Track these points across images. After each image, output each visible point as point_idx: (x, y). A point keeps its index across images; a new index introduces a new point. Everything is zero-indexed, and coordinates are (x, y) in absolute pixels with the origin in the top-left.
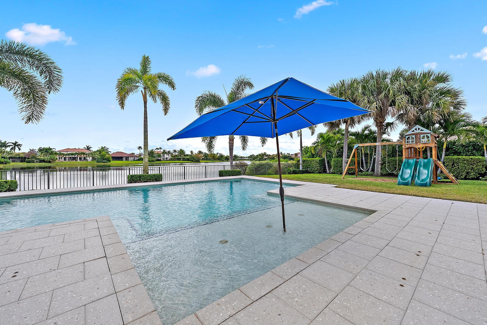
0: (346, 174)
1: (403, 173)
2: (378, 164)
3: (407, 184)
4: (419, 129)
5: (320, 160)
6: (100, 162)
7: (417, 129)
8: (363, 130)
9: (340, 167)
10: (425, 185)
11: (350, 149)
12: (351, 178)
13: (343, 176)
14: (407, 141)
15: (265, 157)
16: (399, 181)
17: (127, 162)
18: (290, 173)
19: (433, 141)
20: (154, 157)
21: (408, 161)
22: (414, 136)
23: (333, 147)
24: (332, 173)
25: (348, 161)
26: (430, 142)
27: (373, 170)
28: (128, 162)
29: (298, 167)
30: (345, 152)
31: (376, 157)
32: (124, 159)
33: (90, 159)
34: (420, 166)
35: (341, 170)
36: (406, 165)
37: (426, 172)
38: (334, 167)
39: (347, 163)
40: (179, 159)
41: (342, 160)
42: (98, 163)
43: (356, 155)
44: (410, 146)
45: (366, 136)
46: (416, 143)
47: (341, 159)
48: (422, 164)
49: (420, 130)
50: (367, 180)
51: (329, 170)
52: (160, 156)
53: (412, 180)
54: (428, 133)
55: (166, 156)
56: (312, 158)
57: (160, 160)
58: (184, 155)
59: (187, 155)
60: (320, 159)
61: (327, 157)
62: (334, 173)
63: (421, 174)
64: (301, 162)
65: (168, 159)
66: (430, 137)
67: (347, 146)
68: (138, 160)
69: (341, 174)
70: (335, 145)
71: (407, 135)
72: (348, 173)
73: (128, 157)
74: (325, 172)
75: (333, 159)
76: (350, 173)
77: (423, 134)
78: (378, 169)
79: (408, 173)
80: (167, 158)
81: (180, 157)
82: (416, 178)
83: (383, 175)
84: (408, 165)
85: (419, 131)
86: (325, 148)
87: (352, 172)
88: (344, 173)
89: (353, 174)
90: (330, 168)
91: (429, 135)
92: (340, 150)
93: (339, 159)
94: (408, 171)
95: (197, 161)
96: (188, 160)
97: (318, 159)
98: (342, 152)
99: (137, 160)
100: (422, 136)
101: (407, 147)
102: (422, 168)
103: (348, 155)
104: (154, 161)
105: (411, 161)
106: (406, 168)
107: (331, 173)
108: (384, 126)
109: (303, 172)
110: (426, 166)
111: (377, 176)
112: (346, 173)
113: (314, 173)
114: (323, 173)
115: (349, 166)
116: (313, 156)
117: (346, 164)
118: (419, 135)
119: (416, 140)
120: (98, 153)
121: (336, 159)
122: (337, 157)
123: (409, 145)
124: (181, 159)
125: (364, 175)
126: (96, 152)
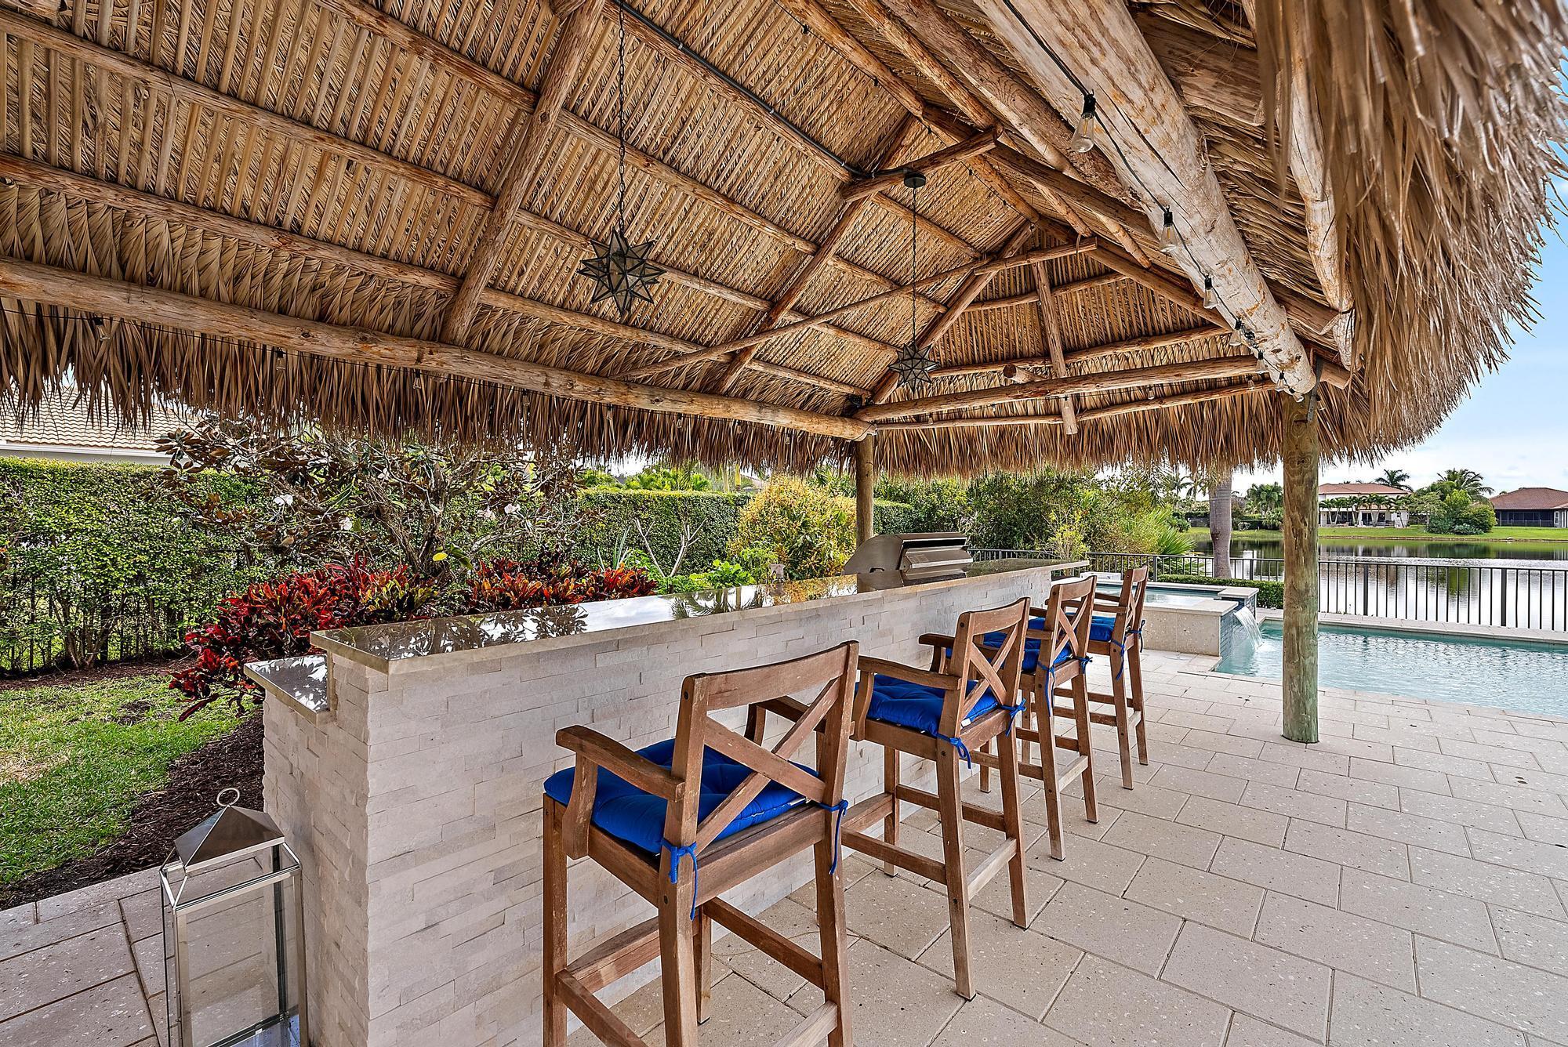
6: (1444, 531)
33: (1400, 519)
42: (1434, 536)
120: (1435, 495)
126: (1425, 493)
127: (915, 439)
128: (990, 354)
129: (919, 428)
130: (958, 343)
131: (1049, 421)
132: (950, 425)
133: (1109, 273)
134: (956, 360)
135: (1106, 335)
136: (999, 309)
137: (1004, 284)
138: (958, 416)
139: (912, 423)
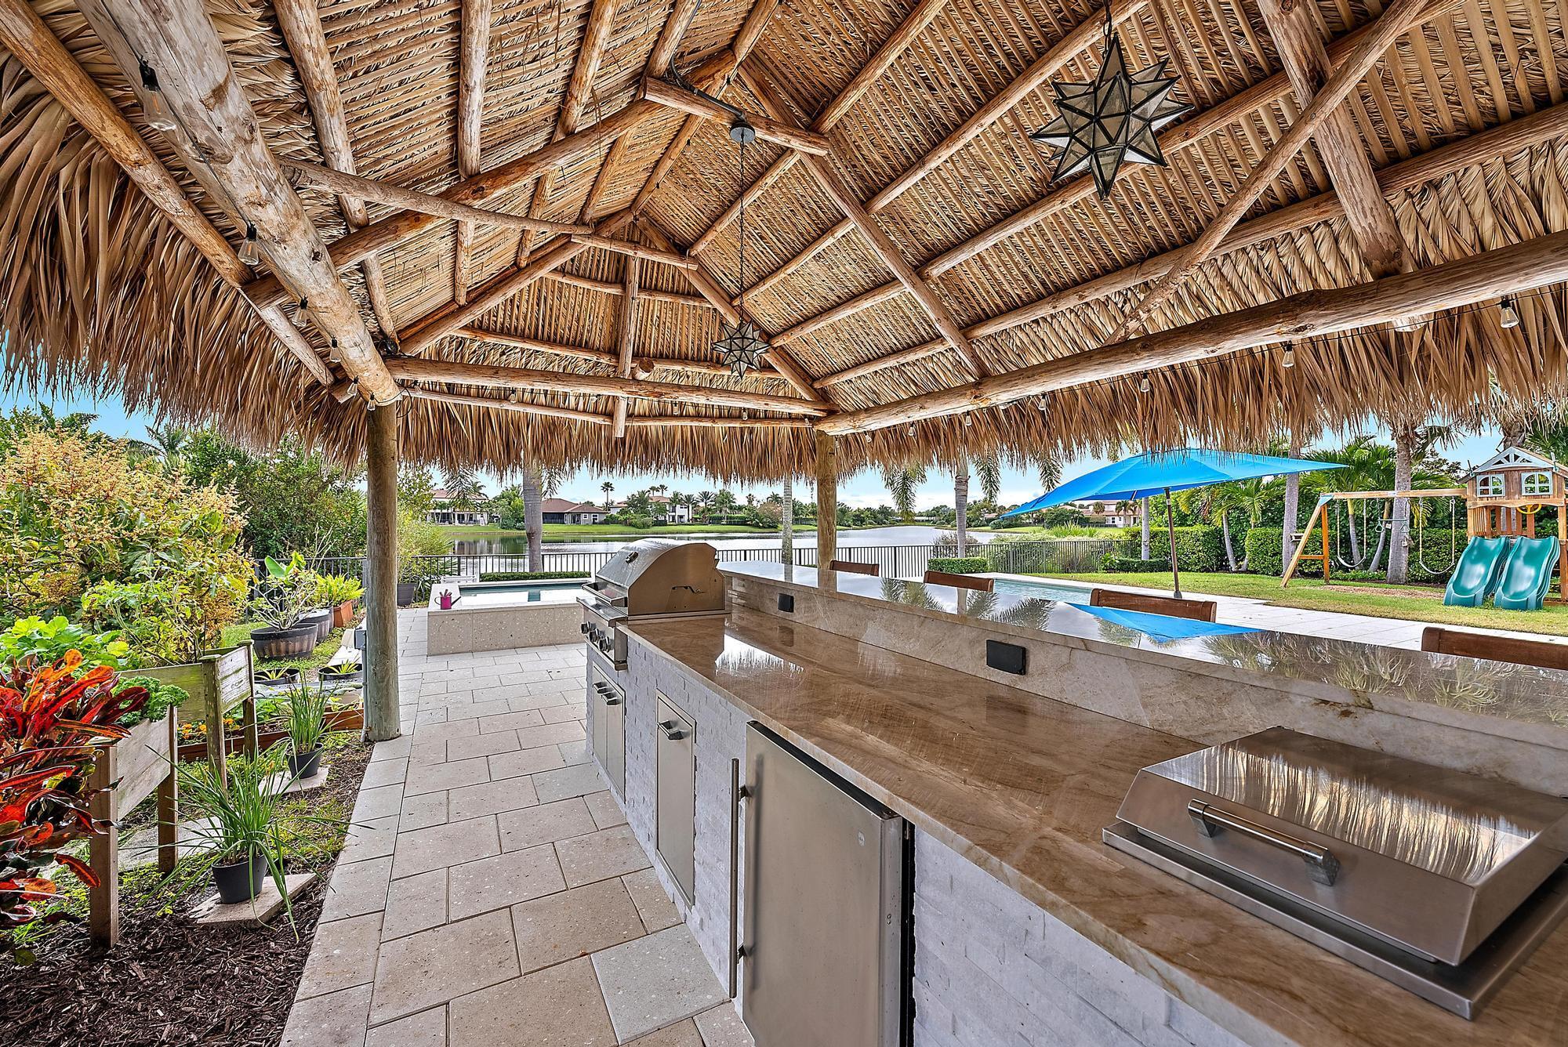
0: (1293, 576)
1: (1464, 576)
2: (1399, 549)
3: (1471, 603)
4: (1516, 457)
5: (1205, 534)
6: (511, 528)
7: (1512, 457)
8: (1350, 446)
9: (1275, 555)
10: (1524, 607)
11: (1307, 500)
12: (1306, 586)
13: (1285, 580)
14: (1479, 488)
15: (988, 516)
16: (1449, 595)
17: (576, 528)
18: (1109, 569)
19: (1560, 489)
20: (648, 514)
21: (1481, 543)
22: (1501, 477)
23: (1248, 494)
24: (1247, 571)
25: (1300, 537)
26: (1551, 492)
27: (1383, 565)
28: (578, 527)
29: (1135, 553)
30: (1291, 511)
31: (1393, 527)
32: (568, 518)
33: (482, 519)
34: (1516, 556)
35: (1276, 562)
36: (1475, 553)
37: (1530, 571)
38: (1255, 553)
39: (1296, 543)
40: (717, 521)
41: (1281, 534)
42: (505, 531)
43: (1325, 522)
44: (1490, 502)
45: (1361, 465)
46: (1509, 495)
47: (1277, 531)
48: (1523, 552)
49: (1520, 459)
50: (1359, 593)
51: (1237, 562)
52: (663, 511)
53: (1486, 593)
54: (1545, 470)
55: (679, 511)
56: (1180, 525)
57: (664, 523)
58: (731, 508)
59: (740, 508)
60: (1206, 529)
61: (1229, 524)
62: (1255, 572)
63: (1517, 577)
64: (1145, 538)
65: (685, 519)
66: (1550, 479)
67: (1296, 493)
68: (606, 522)
69: (1277, 573)
70: (1257, 490)
71: (1480, 474)
72: (1300, 573)
73: (579, 515)
74: (1222, 567)
75: (1249, 532)
76: (1307, 572)
77: (1529, 471)
78: (1399, 560)
79: (1476, 576)
80: (681, 517)
81: (717, 514)
82: (1500, 588)
83: (1416, 581)
84: (1482, 555)
85: (1517, 464)
86: (1222, 498)
87: (1314, 569)
88: (1289, 572)
89: (1317, 575)
90: (1239, 556)
91: (1548, 474)
92: (1272, 502)
93: (1269, 530)
94: (1480, 569)
95: (770, 527)
96: (743, 522)
97: (1199, 529)
98: (1281, 511)
99: (601, 523)
100: (1525, 475)
101: (1480, 503)
102: (1519, 563)
103: (1300, 520)
104: (648, 527)
105: (1492, 544)
106: (1474, 562)
107: (1242, 572)
108: (1418, 436)
109: (1152, 568)
110: (1532, 558)
111: (1395, 581)
112: (1295, 572)
113: (1187, 570)
114: (1217, 570)
115: (1305, 552)
116: (1183, 520)
117: (1292, 547)
118: (1516, 475)
119: (1507, 487)
120: (504, 501)
121: (1260, 531)
122: (1263, 524)
123: (1485, 501)
124: (721, 519)
125: (1354, 580)
126: (499, 499)
127: (443, 413)
128: (555, 334)
129: (449, 401)
130: (523, 309)
131: (599, 420)
132: (493, 405)
133: (698, 296)
134: (516, 328)
135: (674, 351)
136: (576, 287)
137: (586, 262)
138: (503, 396)
139: (441, 392)
